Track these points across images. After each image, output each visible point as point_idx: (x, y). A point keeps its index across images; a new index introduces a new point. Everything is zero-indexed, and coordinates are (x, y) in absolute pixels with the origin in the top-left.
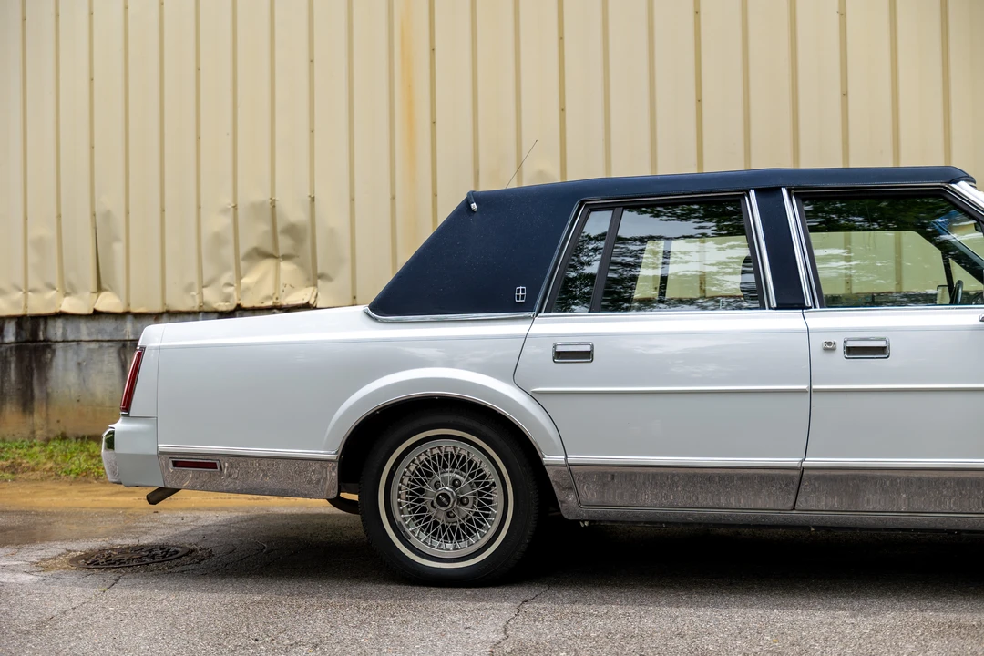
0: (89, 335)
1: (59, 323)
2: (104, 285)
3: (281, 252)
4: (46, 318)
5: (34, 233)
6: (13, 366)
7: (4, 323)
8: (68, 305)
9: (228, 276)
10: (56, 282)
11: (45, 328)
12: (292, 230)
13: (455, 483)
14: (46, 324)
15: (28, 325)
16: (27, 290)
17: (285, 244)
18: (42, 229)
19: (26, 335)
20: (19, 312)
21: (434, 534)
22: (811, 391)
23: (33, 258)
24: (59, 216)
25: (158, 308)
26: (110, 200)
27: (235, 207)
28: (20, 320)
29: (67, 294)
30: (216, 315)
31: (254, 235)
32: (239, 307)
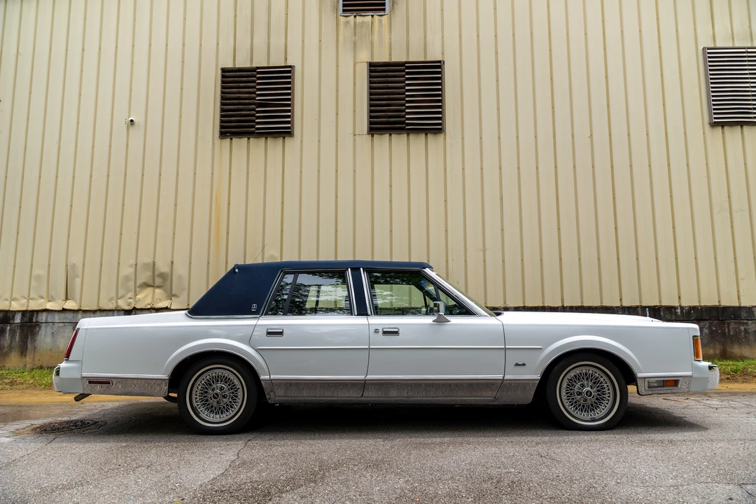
0: (59, 320)
1: (44, 314)
2: (69, 297)
3: (156, 284)
4: (38, 311)
5: (36, 272)
6: (18, 334)
7: (15, 314)
8: (49, 306)
9: (130, 295)
10: (45, 295)
11: (37, 317)
12: (162, 276)
13: (221, 389)
14: (37, 314)
15: (28, 315)
17: (158, 281)
18: (40, 271)
19: (26, 319)
20: (24, 309)
21: (211, 411)
22: (369, 349)
23: (33, 284)
24: (49, 265)
25: (95, 308)
26: (76, 259)
27: (136, 264)
28: (24, 313)
29: (49, 301)
30: (123, 312)
31: (144, 277)
32: (134, 308)
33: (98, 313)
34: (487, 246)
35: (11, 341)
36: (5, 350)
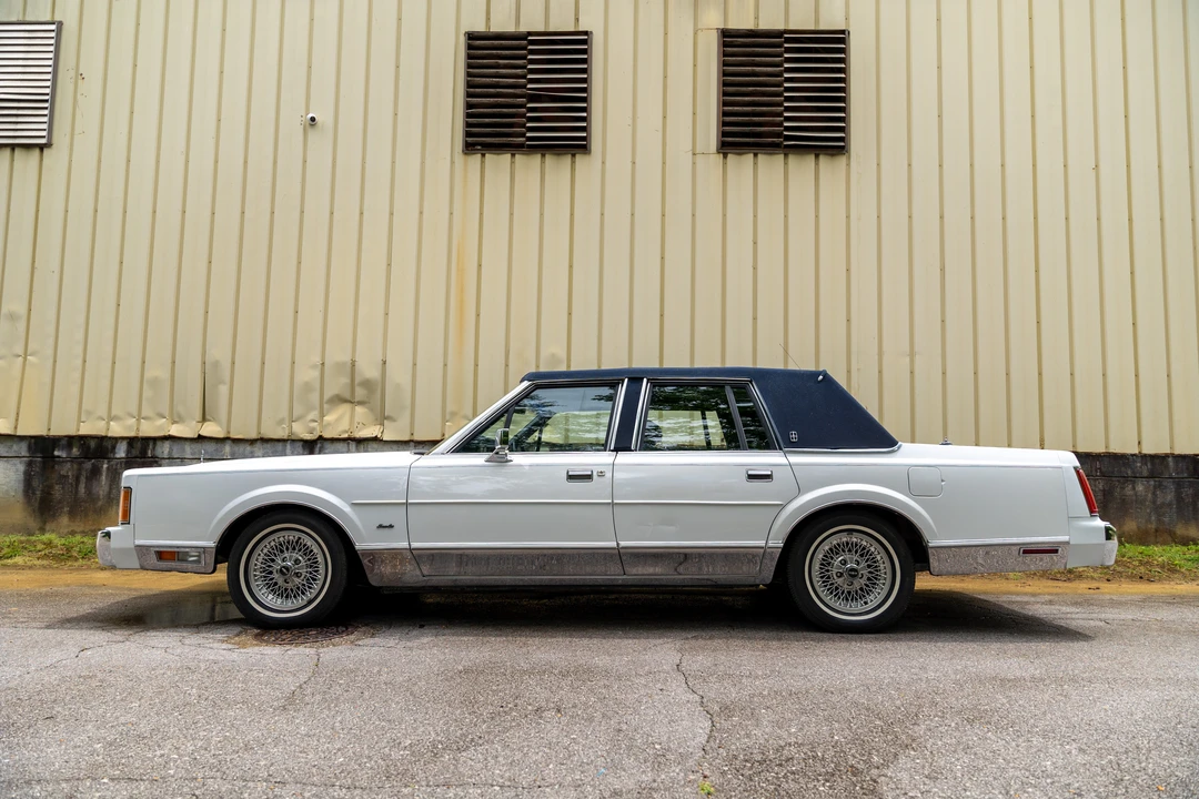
1: (167, 445)
2: (208, 417)
3: (357, 399)
4: (155, 439)
5: (150, 372)
7: (117, 443)
8: (175, 430)
9: (314, 414)
10: (167, 414)
11: (154, 448)
12: (367, 384)
14: (155, 444)
15: (139, 445)
16: (139, 418)
17: (360, 393)
18: (157, 371)
19: (135, 452)
20: (132, 434)
23: (147, 393)
25: (253, 435)
26: (219, 352)
27: (323, 364)
28: (131, 441)
29: (174, 422)
30: (301, 443)
31: (337, 385)
32: (321, 437)
33: (258, 444)
34: (916, 349)
35: (110, 489)
36: (100, 503)
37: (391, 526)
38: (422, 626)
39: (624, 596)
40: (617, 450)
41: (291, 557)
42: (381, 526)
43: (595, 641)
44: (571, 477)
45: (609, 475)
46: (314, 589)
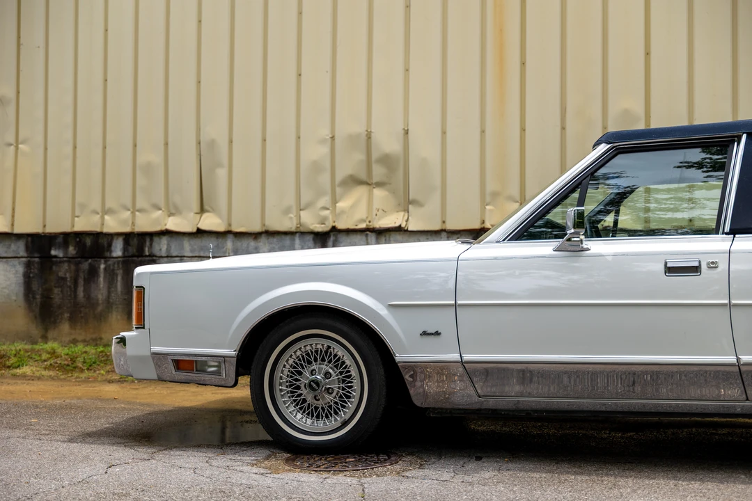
0: (192, 251)
1: (164, 241)
2: (206, 207)
3: (375, 180)
4: (152, 235)
5: (142, 159)
6: (119, 278)
7: (112, 239)
8: (173, 224)
9: (325, 201)
10: (162, 204)
11: (151, 245)
12: (387, 160)
14: (152, 241)
15: (135, 241)
16: (134, 210)
17: (378, 172)
18: (150, 155)
19: (132, 250)
20: (127, 229)
23: (141, 181)
24: (166, 144)
25: (257, 227)
26: (215, 130)
27: (333, 138)
28: (128, 237)
29: (171, 215)
30: (312, 236)
31: (350, 163)
32: (334, 229)
33: (263, 239)
35: (109, 292)
36: (100, 308)
37: (437, 334)
38: (479, 459)
39: (739, 431)
40: (734, 232)
41: (320, 369)
42: (425, 334)
43: (710, 485)
44: (670, 270)
45: (723, 266)
46: (349, 408)
